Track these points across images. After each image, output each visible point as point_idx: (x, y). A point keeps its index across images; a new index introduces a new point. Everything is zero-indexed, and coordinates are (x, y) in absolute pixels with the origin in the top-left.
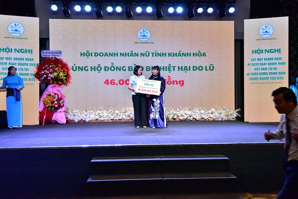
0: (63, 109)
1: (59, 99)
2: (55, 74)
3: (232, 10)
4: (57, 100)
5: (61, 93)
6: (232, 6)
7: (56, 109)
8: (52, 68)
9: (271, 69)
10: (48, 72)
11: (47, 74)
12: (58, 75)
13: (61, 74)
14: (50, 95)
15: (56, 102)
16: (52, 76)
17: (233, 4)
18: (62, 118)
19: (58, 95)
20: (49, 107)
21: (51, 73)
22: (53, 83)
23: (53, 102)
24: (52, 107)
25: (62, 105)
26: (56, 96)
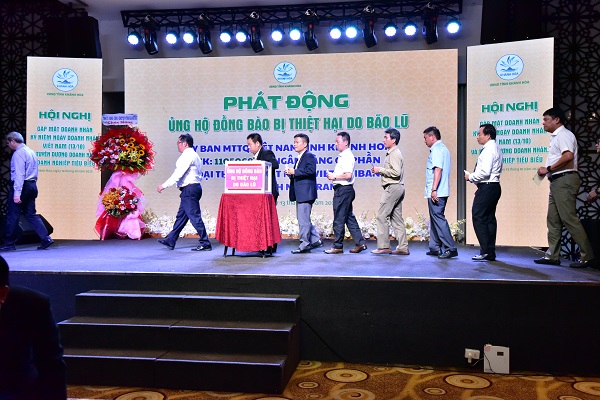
0: (137, 213)
1: (129, 197)
2: (123, 154)
3: (453, 28)
4: (124, 199)
5: (133, 186)
6: (455, 20)
7: (124, 214)
8: (118, 144)
9: (518, 141)
10: (111, 151)
11: (109, 154)
12: (127, 156)
13: (134, 154)
14: (113, 190)
15: (123, 202)
16: (117, 157)
17: (457, 16)
18: (135, 229)
19: (128, 190)
20: (111, 210)
21: (116, 153)
22: (119, 170)
23: (117, 202)
24: (116, 210)
25: (133, 207)
26: (125, 192)
